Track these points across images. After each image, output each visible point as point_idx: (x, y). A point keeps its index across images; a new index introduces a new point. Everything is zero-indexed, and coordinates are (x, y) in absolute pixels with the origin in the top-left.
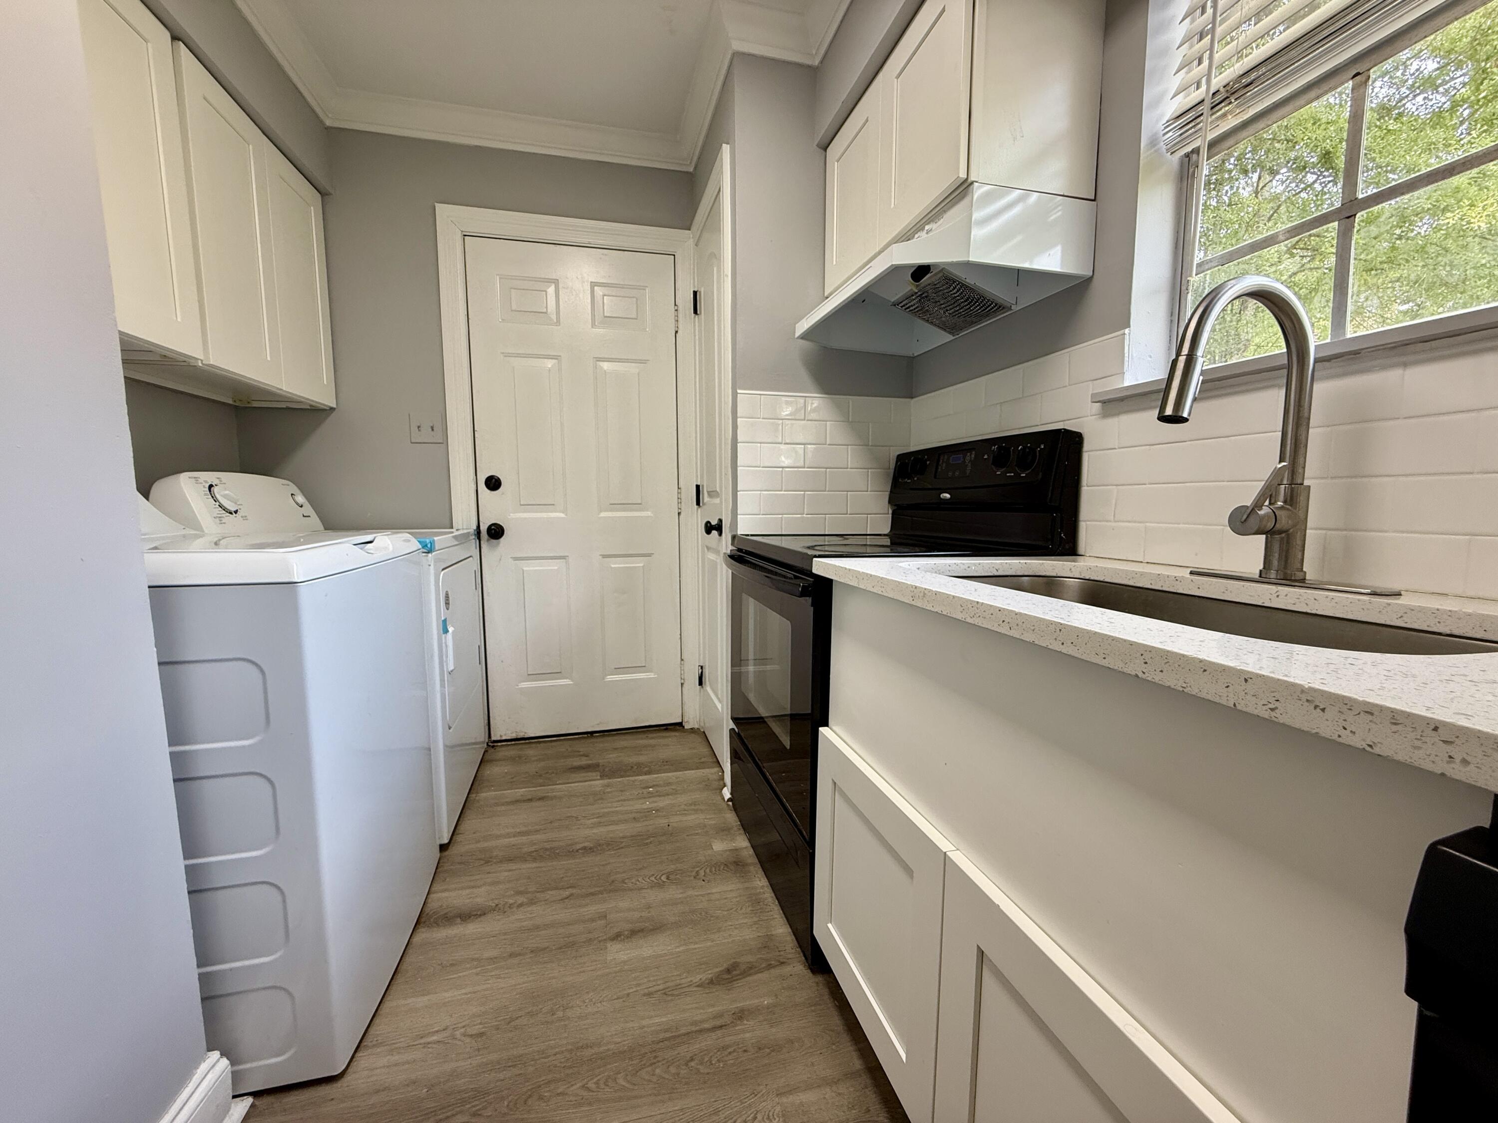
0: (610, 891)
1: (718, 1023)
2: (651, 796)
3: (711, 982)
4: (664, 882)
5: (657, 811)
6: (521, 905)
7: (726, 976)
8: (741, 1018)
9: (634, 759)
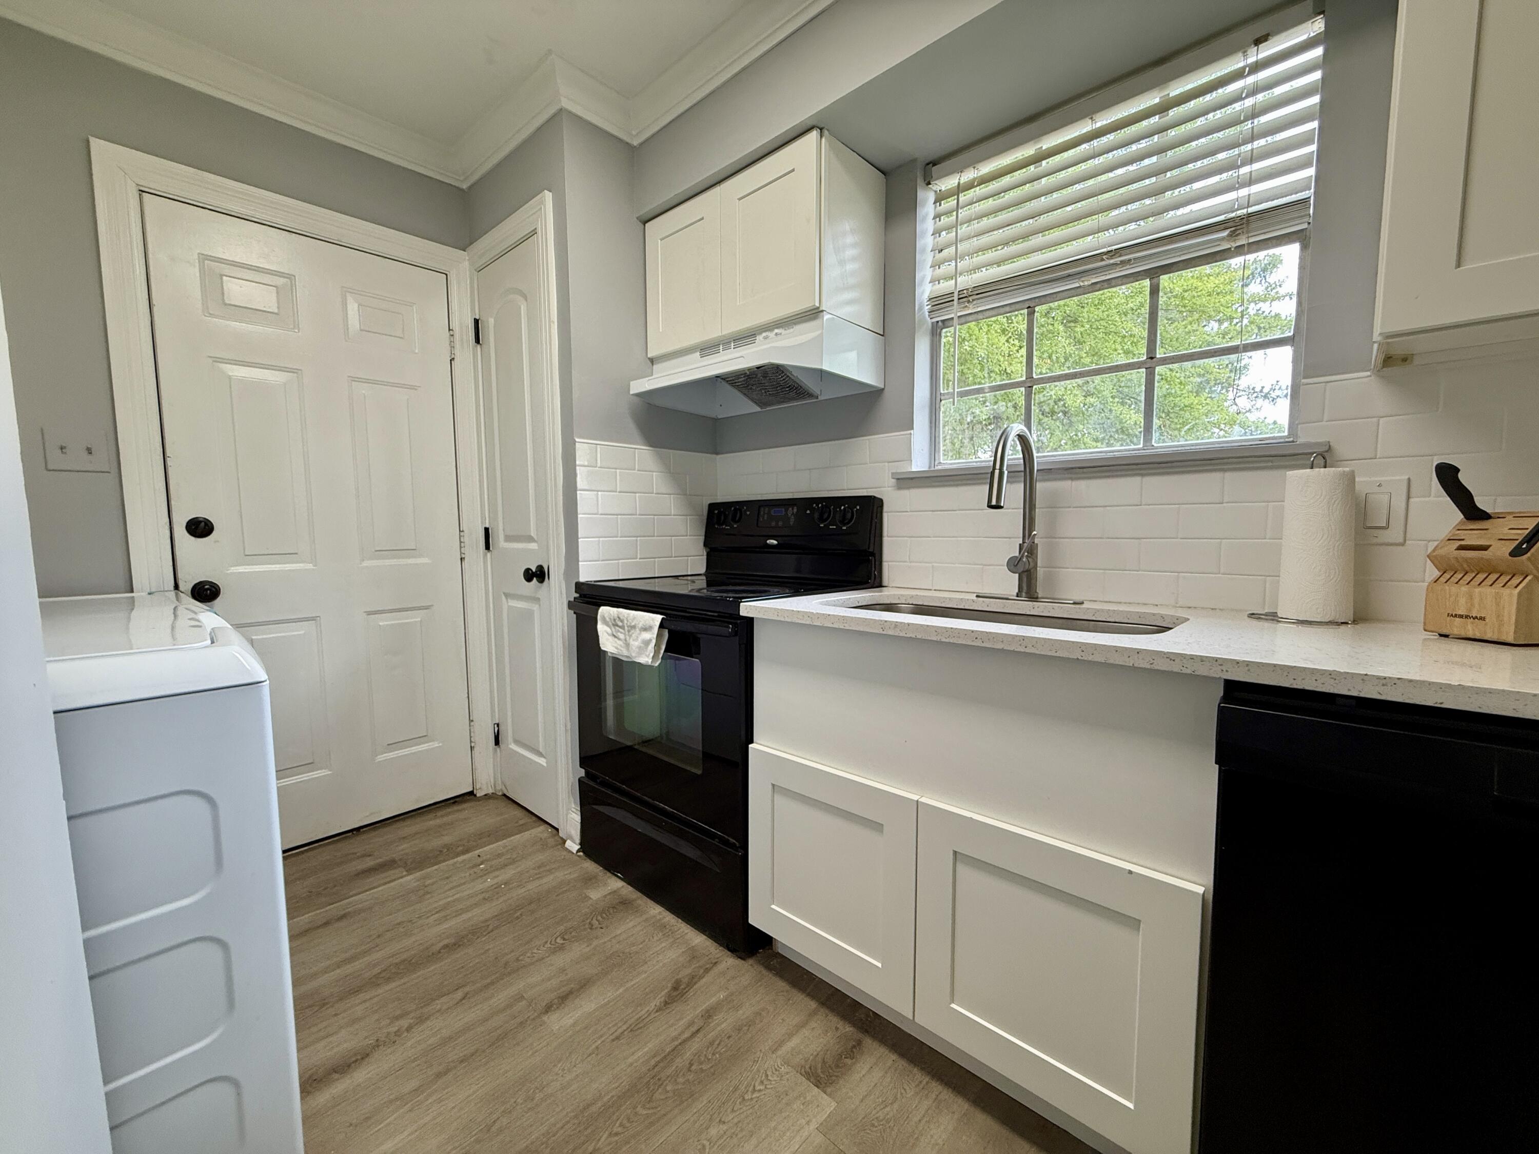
0: (510, 974)
1: (694, 1029)
2: (486, 873)
3: (666, 1003)
4: (563, 944)
5: (505, 884)
6: (409, 1029)
7: (675, 994)
8: (710, 1016)
9: (437, 843)
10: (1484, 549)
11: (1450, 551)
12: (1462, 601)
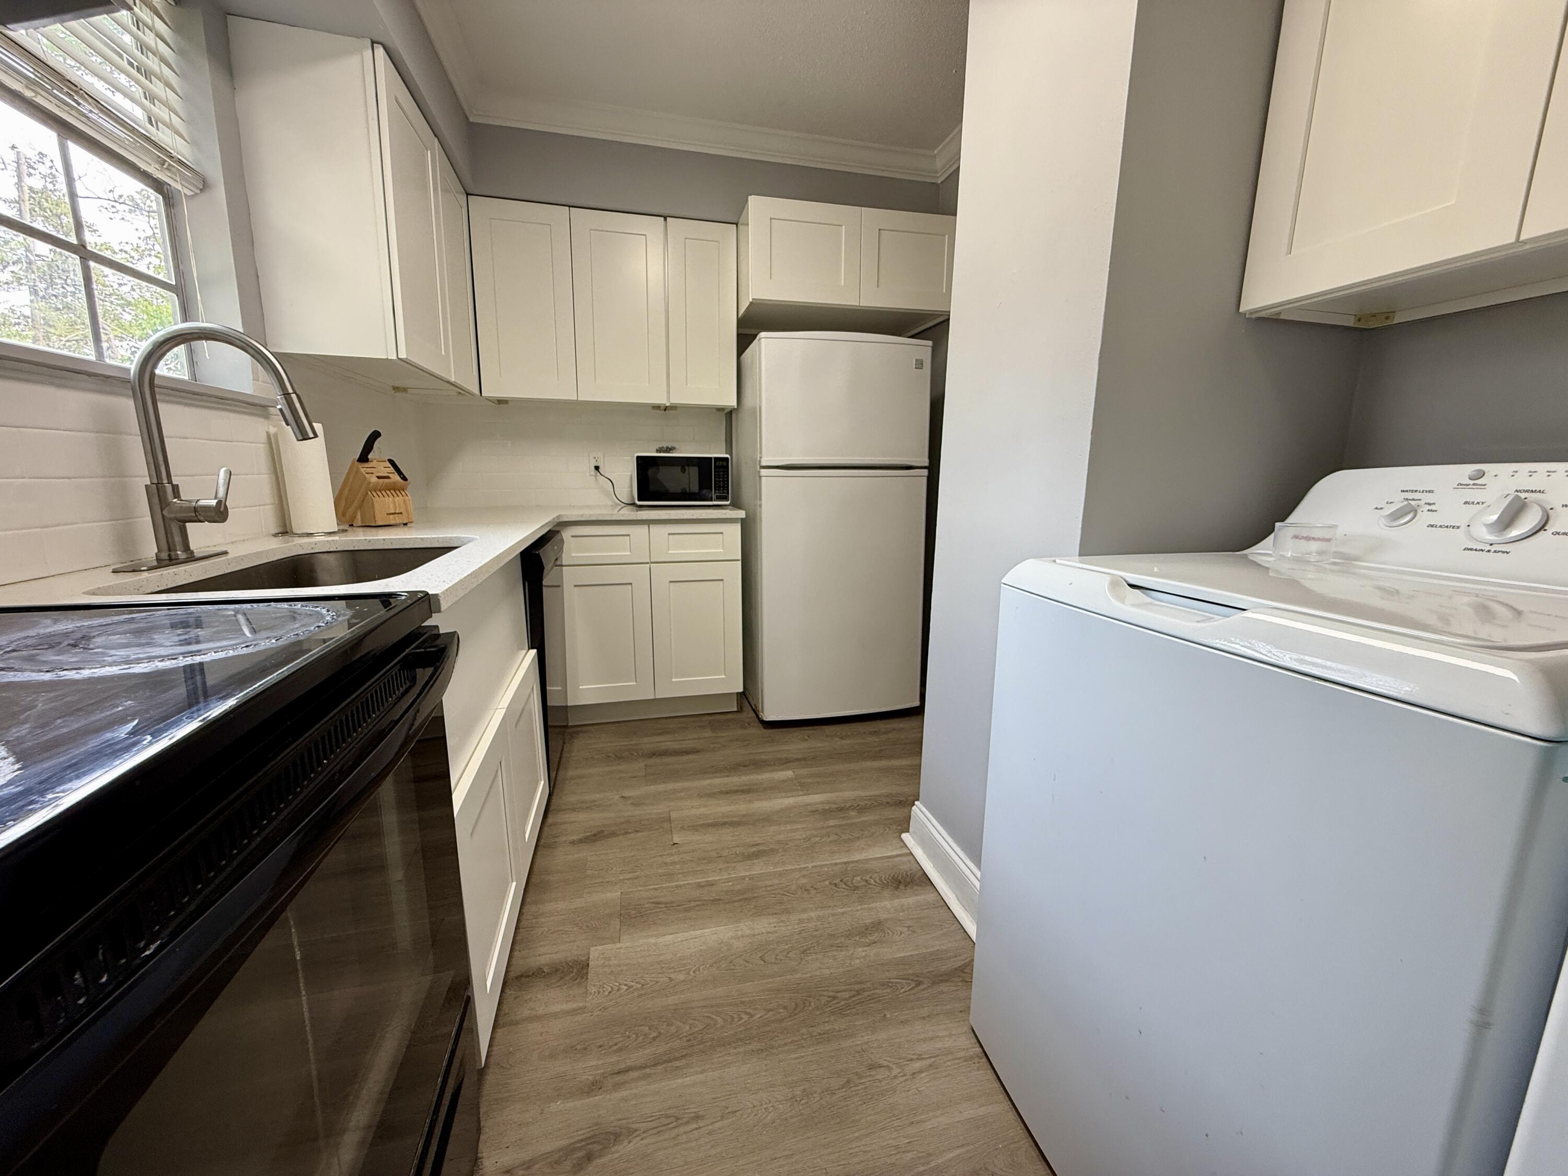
10: (388, 477)
11: (374, 479)
12: (391, 506)
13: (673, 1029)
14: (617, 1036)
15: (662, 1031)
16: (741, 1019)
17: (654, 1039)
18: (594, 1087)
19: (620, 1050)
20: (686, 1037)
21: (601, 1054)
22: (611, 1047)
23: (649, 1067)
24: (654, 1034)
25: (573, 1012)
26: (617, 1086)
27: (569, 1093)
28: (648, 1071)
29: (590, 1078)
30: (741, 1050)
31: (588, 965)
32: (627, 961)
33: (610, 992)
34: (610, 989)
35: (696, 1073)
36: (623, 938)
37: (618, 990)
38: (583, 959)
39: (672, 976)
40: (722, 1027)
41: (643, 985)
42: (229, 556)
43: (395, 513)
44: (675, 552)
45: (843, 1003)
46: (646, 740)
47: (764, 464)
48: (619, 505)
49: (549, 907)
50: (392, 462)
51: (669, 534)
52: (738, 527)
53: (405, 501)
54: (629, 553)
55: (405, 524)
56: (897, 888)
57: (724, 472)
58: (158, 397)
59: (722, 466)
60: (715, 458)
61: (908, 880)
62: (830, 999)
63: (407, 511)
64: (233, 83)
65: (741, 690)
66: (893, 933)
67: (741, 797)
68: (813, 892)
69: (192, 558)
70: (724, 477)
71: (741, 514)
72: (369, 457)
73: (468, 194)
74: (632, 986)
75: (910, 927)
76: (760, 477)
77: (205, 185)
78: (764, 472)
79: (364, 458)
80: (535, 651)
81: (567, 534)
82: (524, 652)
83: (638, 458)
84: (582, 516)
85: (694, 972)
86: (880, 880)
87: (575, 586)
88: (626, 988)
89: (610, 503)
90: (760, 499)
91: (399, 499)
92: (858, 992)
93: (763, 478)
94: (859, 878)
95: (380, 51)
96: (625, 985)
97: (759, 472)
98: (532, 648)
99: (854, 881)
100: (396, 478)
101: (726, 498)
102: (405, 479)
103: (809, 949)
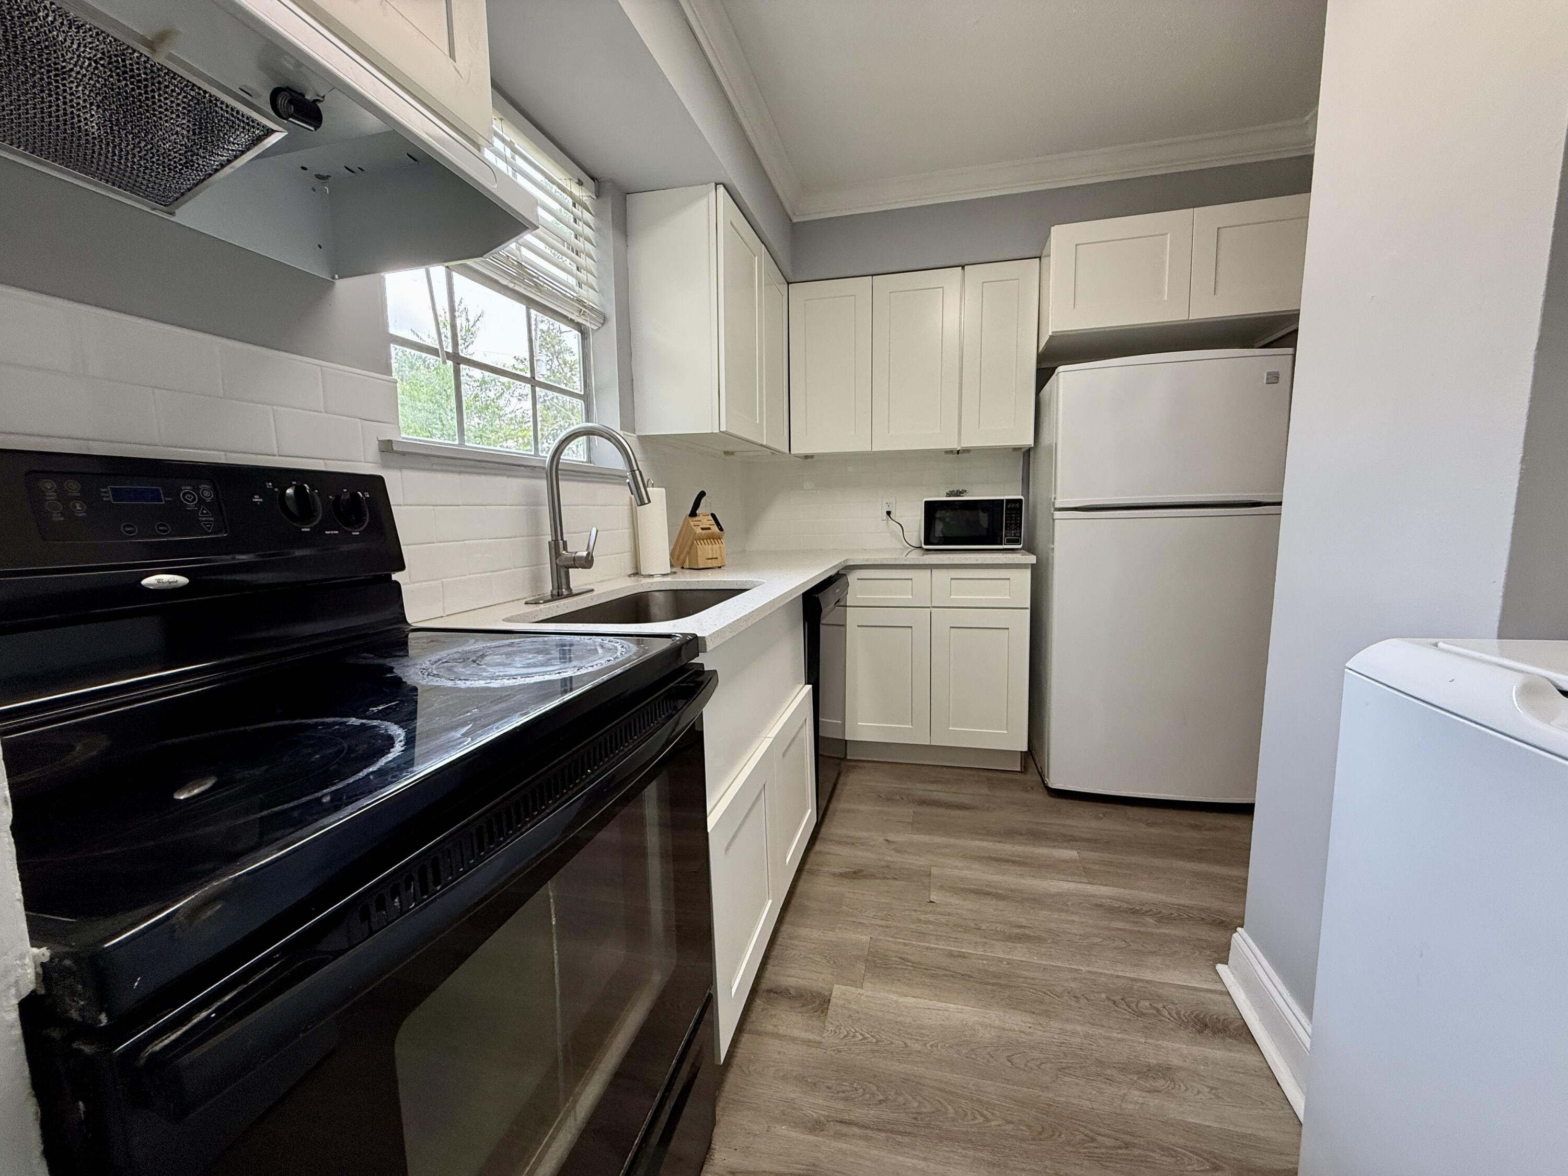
10: (709, 529)
11: (699, 531)
12: (710, 551)
13: (901, 1099)
14: (845, 1084)
15: (890, 1097)
16: (974, 1118)
17: (881, 1102)
18: (816, 1126)
19: (846, 1099)
20: (912, 1113)
21: (828, 1095)
22: (838, 1092)
23: (872, 1129)
24: (881, 1097)
25: (808, 1043)
26: (839, 1135)
27: (795, 1123)
28: (870, 1133)
29: (815, 1116)
30: (971, 1153)
31: (829, 1000)
32: (867, 1010)
33: (845, 1036)
34: (846, 1033)
35: (918, 1157)
36: (867, 985)
37: (853, 1037)
38: (826, 993)
39: (908, 1041)
40: (954, 1120)
41: (877, 1041)
42: (594, 593)
43: (712, 558)
44: (959, 598)
45: (1103, 1150)
46: (919, 786)
47: (1057, 506)
48: (908, 548)
49: (803, 932)
50: (713, 516)
51: (952, 579)
52: (1028, 574)
53: (720, 547)
54: (910, 597)
55: (720, 567)
56: (1200, 1032)
57: (1016, 514)
58: (560, 477)
59: (1015, 509)
60: (1008, 501)
61: (1220, 1026)
62: (1085, 1138)
63: (721, 556)
64: (626, 241)
65: (1025, 749)
66: (1187, 1089)
67: (1012, 868)
68: (1083, 1002)
69: (571, 595)
70: (1016, 520)
71: (1032, 559)
72: (697, 512)
73: (788, 283)
74: (867, 1038)
75: (1212, 1088)
76: (1054, 520)
77: (605, 320)
78: (1057, 515)
79: (693, 514)
80: (810, 686)
81: (852, 578)
82: (802, 686)
83: (926, 502)
84: (867, 560)
85: (931, 1046)
86: (1178, 1013)
87: (858, 626)
88: (861, 1037)
89: (899, 546)
90: (1053, 543)
91: (716, 546)
92: (1127, 1146)
93: (1056, 521)
94: (1147, 1003)
95: (721, 189)
96: (861, 1034)
97: (1053, 514)
98: (809, 683)
99: (1141, 1005)
100: (715, 529)
101: (1017, 541)
102: (721, 529)
103: (1069, 1068)
